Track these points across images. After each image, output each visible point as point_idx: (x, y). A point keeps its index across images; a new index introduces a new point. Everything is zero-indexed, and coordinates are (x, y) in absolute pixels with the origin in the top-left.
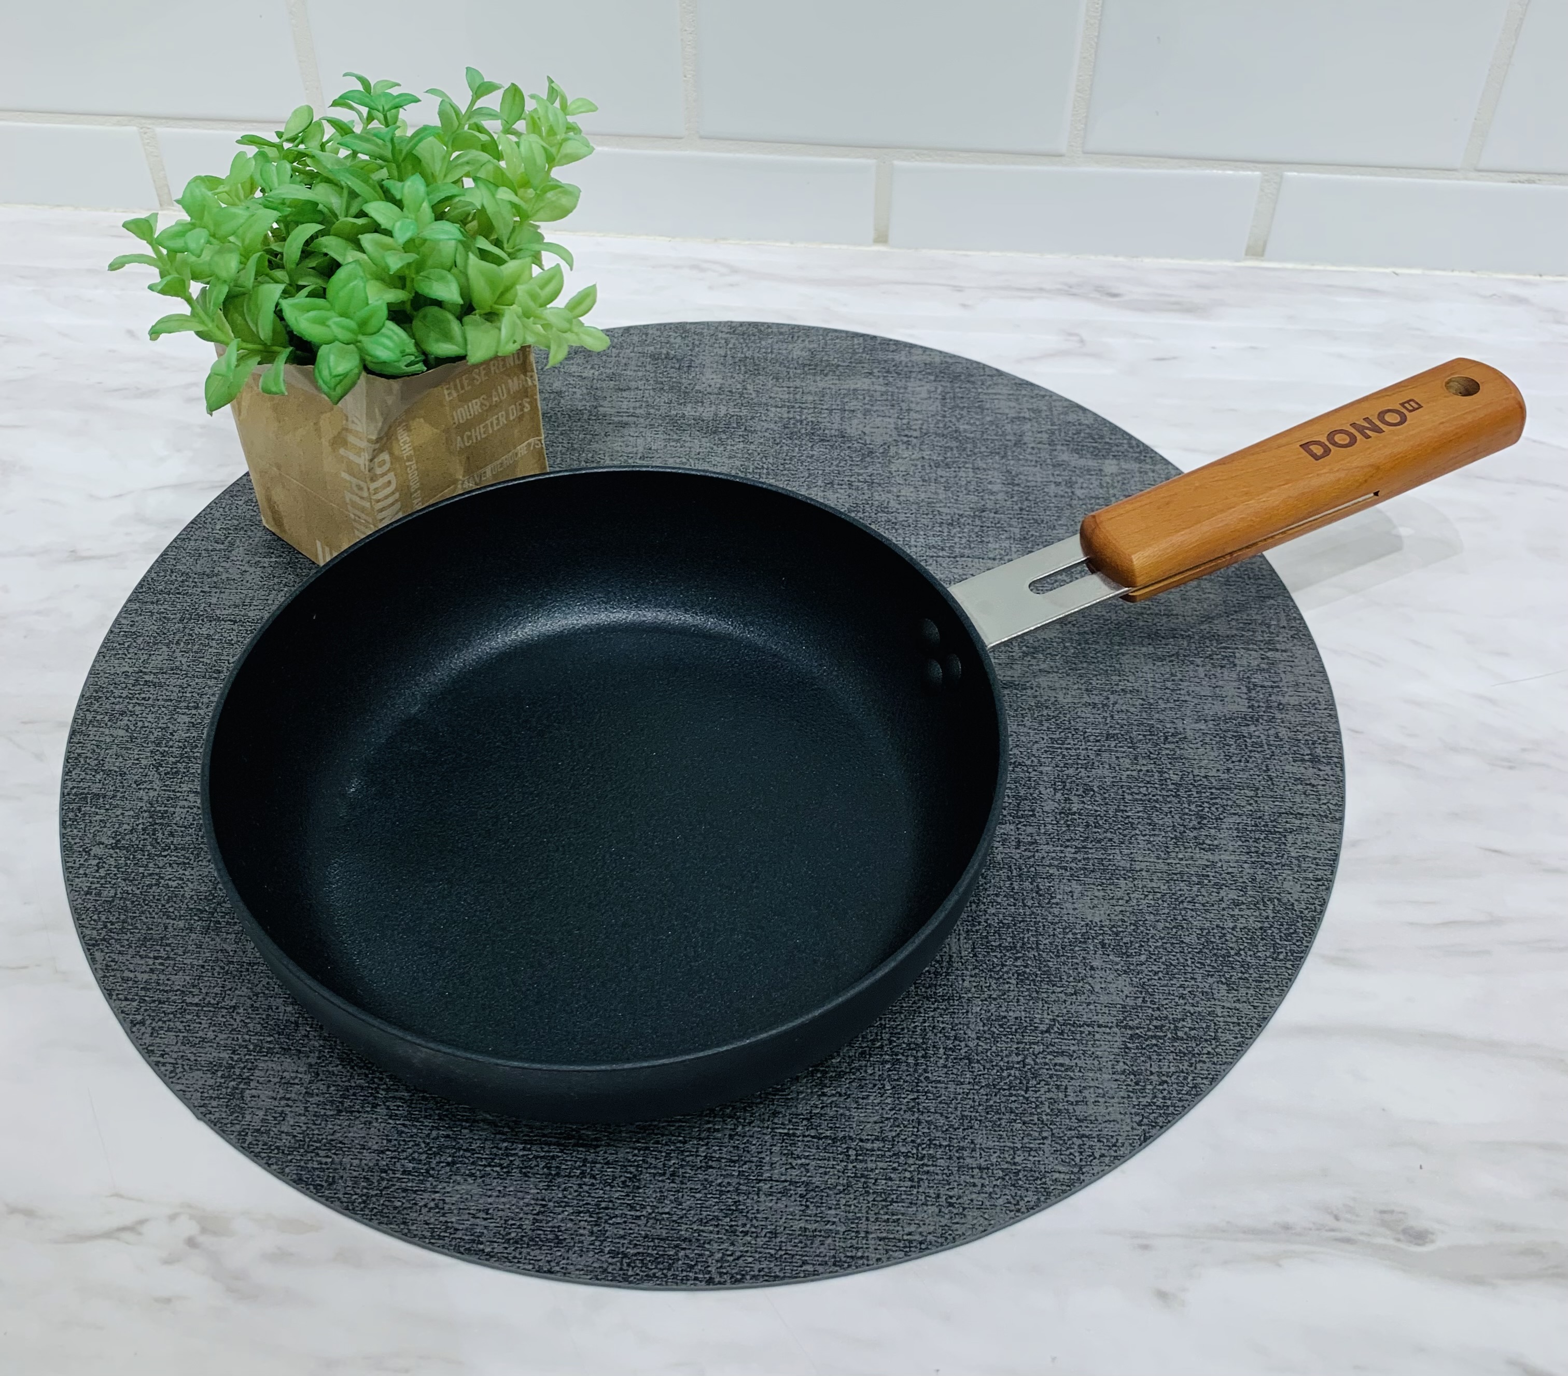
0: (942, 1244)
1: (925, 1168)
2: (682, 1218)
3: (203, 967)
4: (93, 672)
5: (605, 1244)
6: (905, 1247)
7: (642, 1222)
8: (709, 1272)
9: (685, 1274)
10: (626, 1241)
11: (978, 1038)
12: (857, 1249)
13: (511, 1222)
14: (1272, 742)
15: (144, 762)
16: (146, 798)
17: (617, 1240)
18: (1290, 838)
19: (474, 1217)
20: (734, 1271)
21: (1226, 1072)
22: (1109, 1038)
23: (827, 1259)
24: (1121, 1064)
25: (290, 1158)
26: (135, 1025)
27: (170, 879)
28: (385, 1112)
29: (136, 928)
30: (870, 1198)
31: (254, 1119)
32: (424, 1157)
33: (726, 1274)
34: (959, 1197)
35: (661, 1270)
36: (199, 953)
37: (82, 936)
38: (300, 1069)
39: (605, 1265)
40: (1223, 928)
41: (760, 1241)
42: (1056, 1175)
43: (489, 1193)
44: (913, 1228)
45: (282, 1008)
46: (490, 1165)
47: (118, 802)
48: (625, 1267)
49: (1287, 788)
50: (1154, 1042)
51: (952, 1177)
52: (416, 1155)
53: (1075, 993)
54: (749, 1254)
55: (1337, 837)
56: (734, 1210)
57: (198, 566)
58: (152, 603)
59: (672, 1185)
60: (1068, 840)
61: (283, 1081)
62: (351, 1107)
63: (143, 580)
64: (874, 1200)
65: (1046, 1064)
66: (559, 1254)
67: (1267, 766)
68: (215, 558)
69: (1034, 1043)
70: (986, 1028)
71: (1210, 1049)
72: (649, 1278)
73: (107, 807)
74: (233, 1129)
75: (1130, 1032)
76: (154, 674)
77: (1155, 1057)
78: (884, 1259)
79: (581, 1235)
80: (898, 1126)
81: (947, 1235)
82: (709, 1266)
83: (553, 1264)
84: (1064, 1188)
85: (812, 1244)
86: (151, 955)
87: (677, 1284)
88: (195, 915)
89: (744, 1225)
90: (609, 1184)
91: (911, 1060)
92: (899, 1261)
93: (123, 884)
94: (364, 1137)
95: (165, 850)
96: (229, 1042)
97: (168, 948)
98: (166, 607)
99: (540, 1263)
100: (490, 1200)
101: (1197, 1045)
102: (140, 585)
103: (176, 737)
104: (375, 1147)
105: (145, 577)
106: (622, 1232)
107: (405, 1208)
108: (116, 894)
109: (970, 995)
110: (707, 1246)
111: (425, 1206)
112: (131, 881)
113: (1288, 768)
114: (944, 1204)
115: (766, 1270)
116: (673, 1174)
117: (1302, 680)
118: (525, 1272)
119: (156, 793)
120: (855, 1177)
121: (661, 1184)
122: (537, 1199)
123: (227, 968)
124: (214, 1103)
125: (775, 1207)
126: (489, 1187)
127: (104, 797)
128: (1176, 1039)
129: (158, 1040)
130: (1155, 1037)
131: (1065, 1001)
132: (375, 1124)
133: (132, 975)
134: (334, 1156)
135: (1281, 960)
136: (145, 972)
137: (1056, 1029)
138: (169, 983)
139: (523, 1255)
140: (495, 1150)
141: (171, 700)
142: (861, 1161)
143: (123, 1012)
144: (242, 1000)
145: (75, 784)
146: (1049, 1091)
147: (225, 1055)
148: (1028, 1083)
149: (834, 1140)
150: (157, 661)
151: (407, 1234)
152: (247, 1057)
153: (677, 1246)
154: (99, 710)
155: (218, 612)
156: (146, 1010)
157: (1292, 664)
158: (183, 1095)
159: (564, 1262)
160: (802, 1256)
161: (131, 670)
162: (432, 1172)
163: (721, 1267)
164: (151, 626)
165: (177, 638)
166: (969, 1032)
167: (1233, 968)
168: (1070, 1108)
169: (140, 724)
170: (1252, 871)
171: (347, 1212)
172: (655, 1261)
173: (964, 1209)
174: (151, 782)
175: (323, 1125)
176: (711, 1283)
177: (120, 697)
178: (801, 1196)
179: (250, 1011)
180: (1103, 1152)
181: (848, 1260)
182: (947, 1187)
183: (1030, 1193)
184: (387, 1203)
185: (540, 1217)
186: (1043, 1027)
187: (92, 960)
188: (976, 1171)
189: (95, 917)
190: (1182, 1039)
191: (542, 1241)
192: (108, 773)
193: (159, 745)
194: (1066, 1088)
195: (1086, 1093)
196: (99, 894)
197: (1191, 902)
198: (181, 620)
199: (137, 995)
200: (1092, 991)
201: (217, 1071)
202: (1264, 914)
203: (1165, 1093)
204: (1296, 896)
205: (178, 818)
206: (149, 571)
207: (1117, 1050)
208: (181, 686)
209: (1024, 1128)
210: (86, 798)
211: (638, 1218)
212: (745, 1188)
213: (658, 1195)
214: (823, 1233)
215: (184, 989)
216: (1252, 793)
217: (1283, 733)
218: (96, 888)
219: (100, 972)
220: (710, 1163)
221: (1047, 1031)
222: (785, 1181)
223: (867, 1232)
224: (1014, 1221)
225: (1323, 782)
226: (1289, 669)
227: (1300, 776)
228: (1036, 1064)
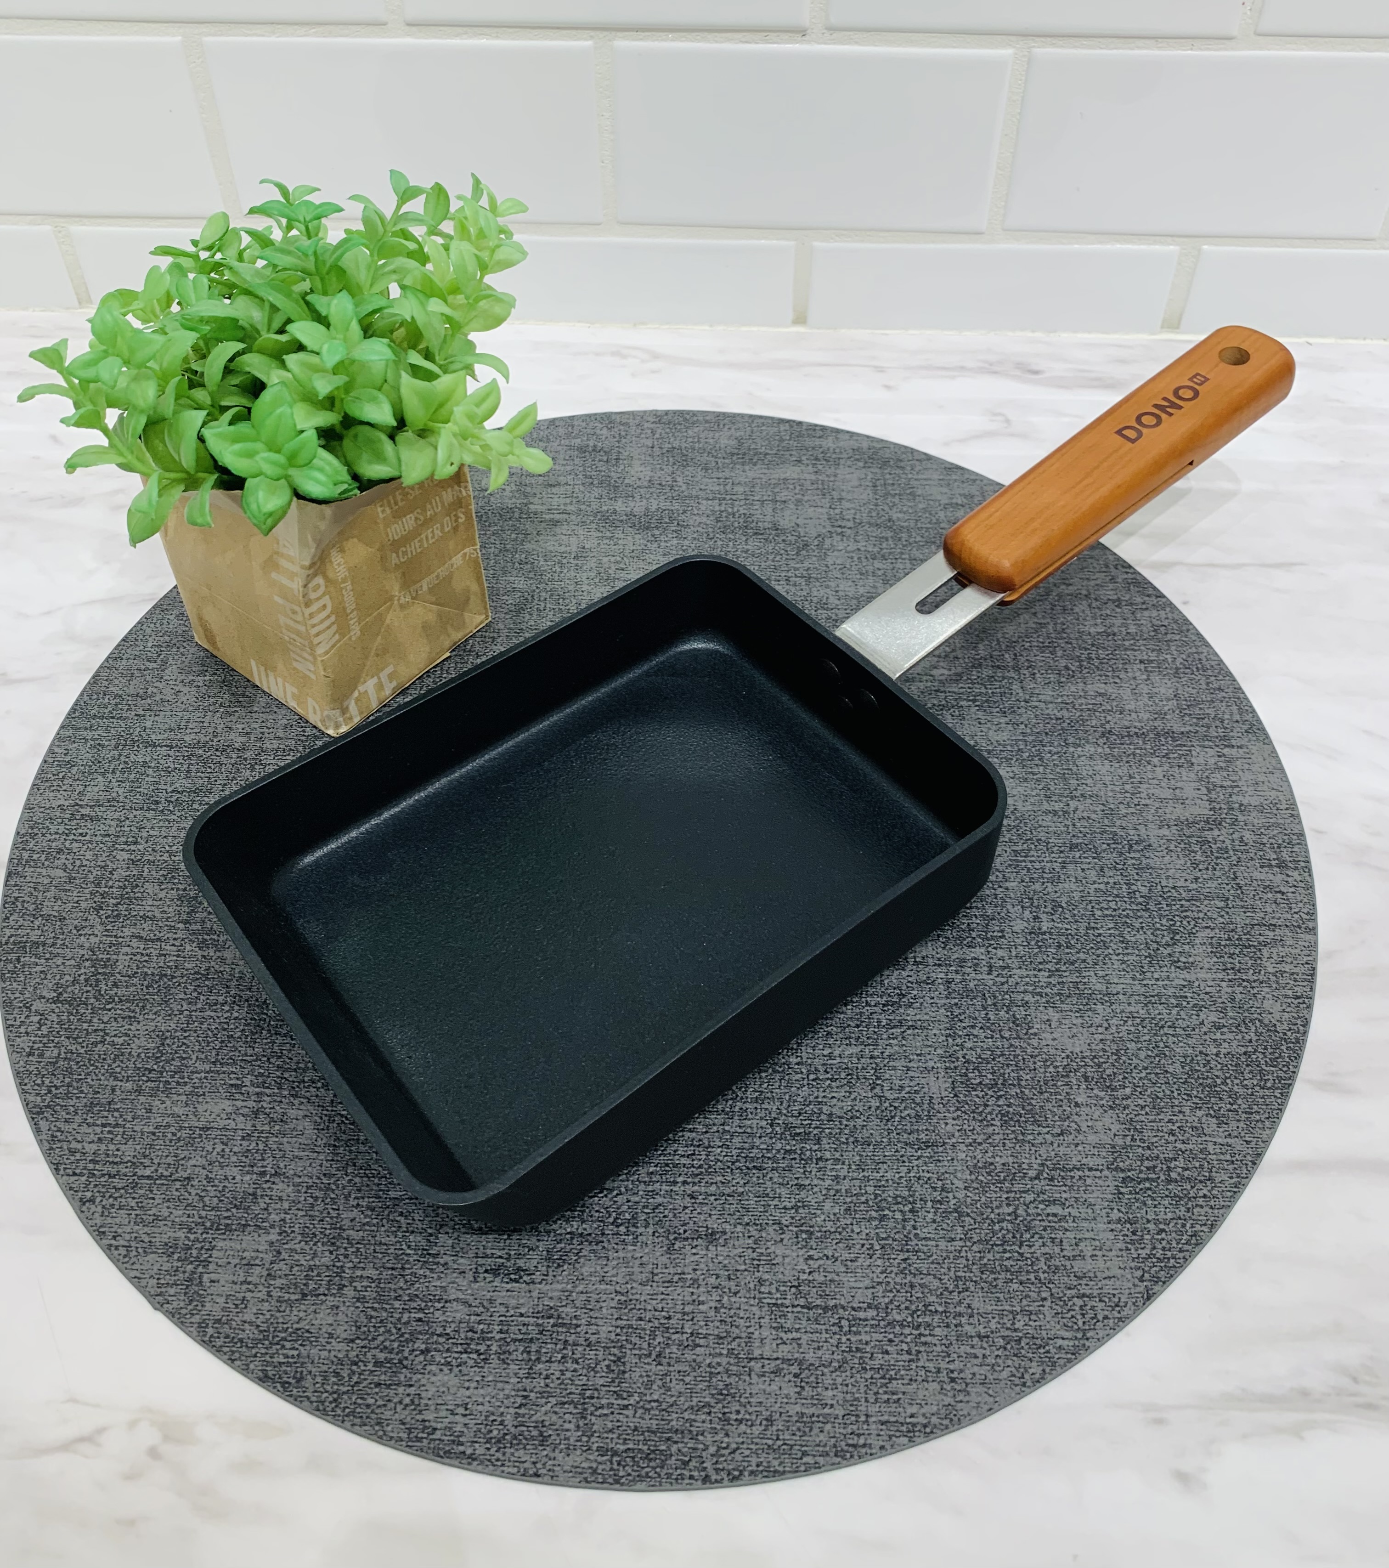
0: (947, 1427)
1: (923, 1339)
2: (672, 1405)
3: (154, 1134)
4: (28, 807)
5: (593, 1439)
6: (909, 1431)
7: (630, 1412)
8: (705, 1469)
9: (679, 1471)
10: (615, 1436)
11: (966, 1188)
12: (859, 1435)
13: (492, 1418)
14: (1237, 847)
15: (84, 905)
16: (87, 945)
17: (606, 1435)
18: (1265, 952)
19: (453, 1413)
20: (731, 1467)
21: (1224, 1217)
22: (1100, 1182)
23: (827, 1449)
24: (1115, 1211)
25: (254, 1351)
26: (84, 1204)
27: (115, 1036)
28: (352, 1293)
29: (82, 1092)
30: (868, 1375)
31: (214, 1308)
32: (396, 1345)
33: (723, 1470)
34: (961, 1371)
35: (654, 1468)
36: (149, 1118)
37: (26, 1104)
38: (261, 1248)
39: (594, 1465)
40: (1207, 1055)
41: (757, 1430)
42: (1060, 1342)
43: (467, 1384)
44: (914, 1409)
45: (238, 1178)
46: (466, 1352)
47: (59, 951)
48: (615, 1466)
49: (1257, 898)
50: (1147, 1185)
51: (951, 1348)
52: (387, 1344)
53: (1062, 1134)
54: (745, 1446)
55: (1313, 947)
56: (724, 1394)
57: (131, 687)
58: (86, 729)
59: (660, 1367)
60: (1040, 963)
61: (244, 1262)
62: (316, 1289)
63: (76, 704)
64: (872, 1378)
65: (1039, 1215)
66: (545, 1453)
67: (1235, 873)
68: (148, 678)
69: (1024, 1192)
70: (973, 1177)
71: (1205, 1191)
72: (641, 1478)
73: (48, 956)
74: (192, 1320)
75: (1122, 1175)
76: (91, 807)
77: (1150, 1202)
78: (888, 1447)
79: (567, 1430)
80: (891, 1291)
81: (951, 1416)
82: (703, 1462)
83: (539, 1466)
84: (1069, 1356)
85: (811, 1431)
86: (99, 1122)
87: (671, 1483)
88: (144, 1075)
89: (738, 1412)
90: (593, 1369)
91: (898, 1216)
92: (903, 1447)
93: (66, 1042)
94: (331, 1325)
95: (109, 1003)
96: (184, 1219)
97: (116, 1114)
98: (100, 732)
99: (526, 1465)
100: (468, 1393)
101: (1192, 1187)
102: (73, 710)
103: (116, 876)
104: (344, 1335)
105: (77, 700)
106: (610, 1425)
107: (379, 1406)
108: (59, 1054)
109: (954, 1140)
110: (700, 1438)
111: (401, 1402)
112: (75, 1039)
113: (1256, 875)
114: (946, 1380)
115: (765, 1464)
116: (659, 1355)
117: (1261, 778)
118: (511, 1476)
119: (97, 940)
120: (850, 1351)
121: (647, 1367)
122: (518, 1390)
123: (179, 1134)
124: (172, 1291)
125: (768, 1390)
126: (466, 1378)
127: (44, 944)
128: (1169, 1181)
129: (109, 1220)
130: (1148, 1179)
131: (1052, 1143)
132: (342, 1308)
133: (79, 1146)
134: (301, 1348)
135: (1269, 1089)
136: (93, 1142)
137: (1045, 1175)
138: (119, 1153)
139: (508, 1455)
140: (470, 1334)
141: (109, 835)
142: (855, 1333)
143: (71, 1189)
144: (197, 1169)
145: (13, 932)
146: (1044, 1245)
147: (181, 1234)
148: (1021, 1237)
149: (826, 1309)
150: (93, 793)
151: (383, 1438)
152: (204, 1236)
153: (668, 1439)
154: (35, 848)
155: (153, 737)
156: (96, 1186)
157: (1249, 761)
158: (137, 1281)
159: (550, 1462)
160: (802, 1446)
161: (67, 803)
162: (405, 1362)
163: (717, 1462)
164: (85, 754)
165: (112, 766)
166: (955, 1181)
167: (1221, 1099)
168: (1068, 1263)
169: (78, 863)
170: (1229, 990)
171: (318, 1413)
172: (647, 1457)
173: (967, 1385)
174: (92, 927)
175: (288, 1312)
176: (707, 1482)
177: (57, 833)
178: (796, 1376)
179: (205, 1182)
180: (1106, 1313)
181: (851, 1449)
182: (947, 1360)
183: (1034, 1364)
184: (359, 1401)
185: (522, 1411)
186: (1032, 1173)
187: (37, 1131)
188: (976, 1340)
189: (39, 1081)
190: (1176, 1181)
191: (526, 1439)
192: (47, 918)
193: (98, 885)
194: (1061, 1241)
195: (1082, 1245)
196: (41, 1055)
197: (1173, 1027)
198: (116, 747)
199: (85, 1168)
200: (1078, 1131)
201: (173, 1253)
202: (1247, 1037)
203: (1164, 1243)
204: (1277, 1016)
205: (121, 967)
206: (82, 695)
207: (1110, 1196)
208: (118, 820)
209: (1021, 1288)
210: (25, 947)
211: (626, 1407)
212: (735, 1368)
213: (645, 1379)
214: (821, 1419)
215: (135, 1160)
216: (1222, 904)
217: (1248, 836)
218: (38, 1049)
219: (46, 1144)
220: (698, 1341)
221: (1037, 1177)
222: (777, 1359)
223: (867, 1416)
224: (1021, 1395)
225: (1293, 889)
226: (1247, 766)
227: (1268, 883)
228: (1028, 1215)
